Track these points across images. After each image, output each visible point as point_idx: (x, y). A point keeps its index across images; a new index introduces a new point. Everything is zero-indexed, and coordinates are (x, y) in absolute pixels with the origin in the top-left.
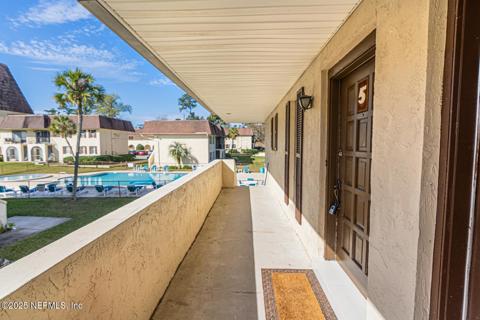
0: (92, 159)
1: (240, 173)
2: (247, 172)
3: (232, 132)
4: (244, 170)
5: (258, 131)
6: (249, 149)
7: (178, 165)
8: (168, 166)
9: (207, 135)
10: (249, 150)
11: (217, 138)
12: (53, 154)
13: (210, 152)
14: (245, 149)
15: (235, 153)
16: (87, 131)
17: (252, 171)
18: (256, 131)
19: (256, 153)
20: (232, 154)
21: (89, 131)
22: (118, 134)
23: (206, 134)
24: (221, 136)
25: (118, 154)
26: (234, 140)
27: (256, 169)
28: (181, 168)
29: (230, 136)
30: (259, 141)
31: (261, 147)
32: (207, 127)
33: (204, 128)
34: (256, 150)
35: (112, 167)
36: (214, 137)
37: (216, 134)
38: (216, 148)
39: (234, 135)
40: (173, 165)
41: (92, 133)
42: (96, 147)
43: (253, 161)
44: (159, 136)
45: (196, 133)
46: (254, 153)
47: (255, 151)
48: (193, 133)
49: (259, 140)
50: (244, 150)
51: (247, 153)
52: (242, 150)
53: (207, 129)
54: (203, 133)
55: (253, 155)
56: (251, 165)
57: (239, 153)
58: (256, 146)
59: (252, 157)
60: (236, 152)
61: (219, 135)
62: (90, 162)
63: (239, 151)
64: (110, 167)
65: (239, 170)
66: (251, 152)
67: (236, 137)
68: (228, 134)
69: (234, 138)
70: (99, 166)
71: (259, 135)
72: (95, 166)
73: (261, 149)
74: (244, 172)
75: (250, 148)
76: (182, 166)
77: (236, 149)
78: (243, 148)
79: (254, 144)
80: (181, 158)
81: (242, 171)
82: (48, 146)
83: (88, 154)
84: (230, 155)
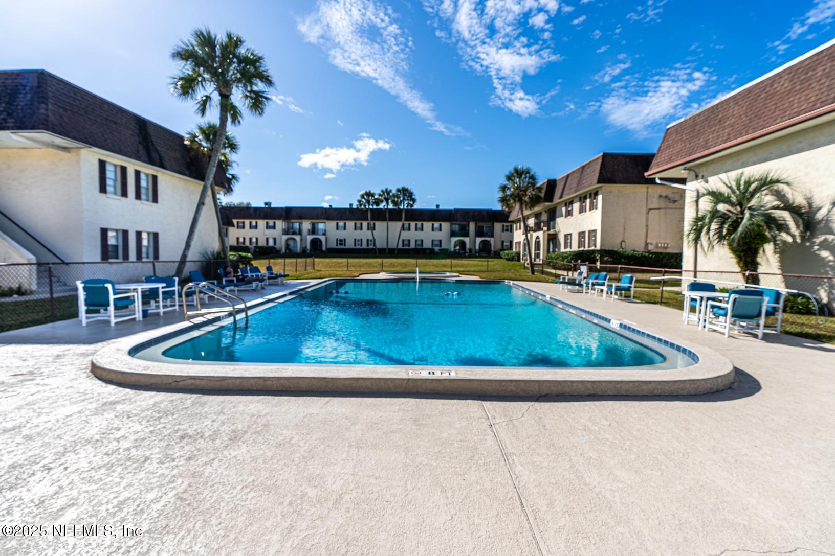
16: (588, 195)
22: (672, 196)
41: (594, 198)
42: (596, 231)
44: (701, 170)
83: (587, 248)
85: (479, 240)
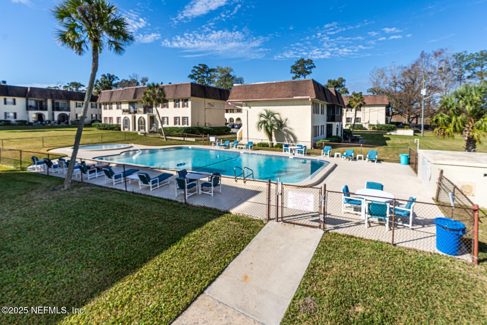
0: (180, 131)
1: (360, 161)
2: (373, 161)
3: (355, 100)
4: (368, 156)
5: (396, 100)
6: (381, 123)
7: (269, 142)
8: (252, 143)
9: (310, 100)
10: (381, 125)
11: (329, 107)
12: (155, 125)
13: (316, 125)
14: (375, 123)
15: (360, 129)
16: (181, 100)
17: (383, 158)
18: (393, 100)
19: (393, 129)
20: (354, 130)
21: (182, 100)
22: (212, 104)
23: (308, 99)
24: (335, 104)
25: (212, 126)
26: (358, 112)
27: (391, 156)
28: (273, 147)
29: (352, 105)
30: (398, 114)
31: (401, 123)
32: (310, 88)
33: (305, 91)
34: (393, 125)
35: (198, 141)
36: (323, 104)
37: (327, 101)
38: (328, 121)
39: (358, 104)
40: (264, 142)
41: (185, 102)
42: (187, 118)
43: (387, 142)
44: (248, 104)
45: (294, 98)
46: (389, 130)
47: (391, 127)
48: (289, 97)
49: (397, 112)
50: (374, 125)
51: (378, 130)
52: (370, 125)
53: (310, 91)
54: (304, 97)
55: (388, 133)
56: (381, 149)
57: (365, 129)
58: (392, 121)
59: (385, 136)
60: (361, 127)
61: (332, 102)
62: (179, 134)
63: (366, 126)
64: (196, 141)
65: (358, 156)
66: (383, 128)
67: (362, 108)
68: (348, 103)
69: (358, 109)
70: (186, 139)
71: (398, 106)
72: (182, 139)
73: (401, 124)
74: (367, 159)
75: (383, 122)
76: (275, 143)
77: (361, 124)
78: (371, 123)
79: (389, 118)
80: (273, 133)
81: (363, 158)
82: (150, 116)
83: (181, 126)
84: (351, 132)
85: (57, 114)
